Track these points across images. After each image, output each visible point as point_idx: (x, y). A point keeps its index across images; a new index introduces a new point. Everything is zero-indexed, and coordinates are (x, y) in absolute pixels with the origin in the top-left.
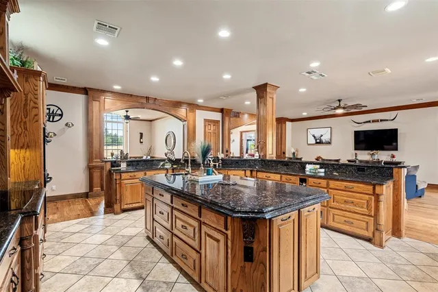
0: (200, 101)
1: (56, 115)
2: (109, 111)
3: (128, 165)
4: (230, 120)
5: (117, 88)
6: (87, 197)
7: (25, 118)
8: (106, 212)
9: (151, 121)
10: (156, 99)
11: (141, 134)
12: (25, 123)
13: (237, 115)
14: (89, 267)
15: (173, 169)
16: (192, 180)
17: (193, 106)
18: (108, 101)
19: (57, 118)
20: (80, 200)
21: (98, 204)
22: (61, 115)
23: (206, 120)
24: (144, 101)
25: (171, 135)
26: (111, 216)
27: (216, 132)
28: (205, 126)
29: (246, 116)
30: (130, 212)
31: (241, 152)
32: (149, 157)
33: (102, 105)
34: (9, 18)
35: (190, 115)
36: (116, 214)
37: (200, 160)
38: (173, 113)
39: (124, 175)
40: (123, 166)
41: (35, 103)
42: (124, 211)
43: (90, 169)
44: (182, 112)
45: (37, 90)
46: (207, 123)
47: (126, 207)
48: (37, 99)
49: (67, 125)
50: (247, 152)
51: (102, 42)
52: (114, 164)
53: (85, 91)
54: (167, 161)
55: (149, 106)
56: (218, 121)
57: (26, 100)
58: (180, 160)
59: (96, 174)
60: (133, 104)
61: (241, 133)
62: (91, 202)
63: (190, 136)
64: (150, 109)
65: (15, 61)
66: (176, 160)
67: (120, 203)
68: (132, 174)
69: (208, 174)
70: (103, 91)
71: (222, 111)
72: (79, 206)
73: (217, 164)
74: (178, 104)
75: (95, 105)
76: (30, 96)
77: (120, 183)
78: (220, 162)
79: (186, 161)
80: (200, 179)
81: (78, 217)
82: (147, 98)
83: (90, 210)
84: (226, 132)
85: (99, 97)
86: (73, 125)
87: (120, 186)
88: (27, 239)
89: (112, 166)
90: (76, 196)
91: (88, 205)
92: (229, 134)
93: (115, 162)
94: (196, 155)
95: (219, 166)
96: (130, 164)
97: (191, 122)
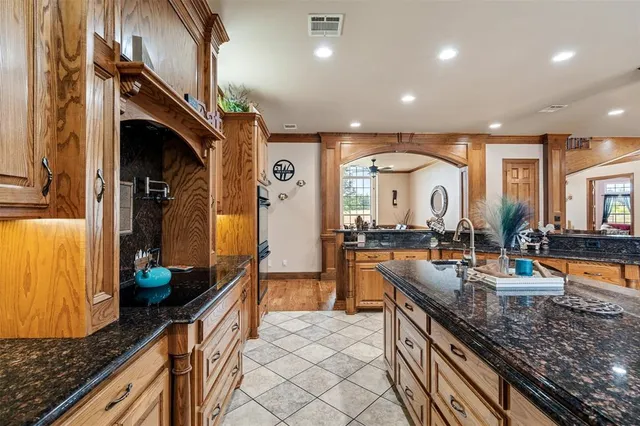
0: (495, 126)
1: (288, 172)
2: (346, 161)
3: (368, 239)
4: (563, 157)
5: (355, 125)
6: (320, 279)
7: (240, 175)
8: (336, 307)
9: (409, 172)
10: (412, 135)
11: (395, 193)
12: (239, 181)
13: (583, 144)
14: (291, 404)
15: (440, 250)
16: (478, 282)
17: (481, 138)
18: (346, 146)
19: (288, 176)
20: (311, 281)
21: (330, 291)
22: (293, 172)
23: (506, 161)
24: (395, 140)
25: (441, 192)
26: (341, 316)
27: (531, 180)
28: (505, 173)
29: (607, 145)
30: (368, 314)
31: (591, 221)
32: (405, 227)
33: (338, 153)
34: (217, 50)
35: (475, 155)
36: (348, 313)
37: (498, 238)
38: (442, 153)
39: (360, 255)
40: (361, 239)
41: (249, 155)
42: (360, 310)
43: (324, 241)
44: (459, 150)
45: (250, 139)
46: (510, 166)
47: (362, 304)
48: (250, 149)
49: (298, 183)
50: (604, 221)
51: (324, 52)
52: (349, 236)
53: (318, 137)
54: (430, 235)
55: (402, 147)
56: (535, 162)
57: (240, 152)
58: (453, 233)
59: (330, 249)
60: (379, 146)
61: (591, 182)
62: (323, 286)
63: (475, 189)
64: (403, 152)
65: (237, 109)
66: (446, 232)
67: (355, 296)
68: (372, 254)
69: (521, 272)
70: (339, 135)
71: (543, 139)
72: (307, 291)
73: (537, 246)
74: (450, 138)
75: (330, 153)
76: (245, 147)
77: (354, 267)
78: (545, 240)
79: (465, 236)
80: (500, 283)
81: (302, 307)
82: (400, 136)
83: (319, 299)
84: (555, 181)
85: (334, 144)
86: (304, 183)
87: (354, 271)
88: (180, 359)
89: (346, 240)
90: (307, 276)
91: (318, 291)
92: (563, 184)
93: (349, 233)
94: (488, 226)
95: (541, 249)
96: (370, 237)
97: (476, 167)
